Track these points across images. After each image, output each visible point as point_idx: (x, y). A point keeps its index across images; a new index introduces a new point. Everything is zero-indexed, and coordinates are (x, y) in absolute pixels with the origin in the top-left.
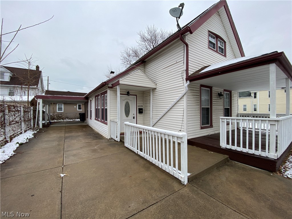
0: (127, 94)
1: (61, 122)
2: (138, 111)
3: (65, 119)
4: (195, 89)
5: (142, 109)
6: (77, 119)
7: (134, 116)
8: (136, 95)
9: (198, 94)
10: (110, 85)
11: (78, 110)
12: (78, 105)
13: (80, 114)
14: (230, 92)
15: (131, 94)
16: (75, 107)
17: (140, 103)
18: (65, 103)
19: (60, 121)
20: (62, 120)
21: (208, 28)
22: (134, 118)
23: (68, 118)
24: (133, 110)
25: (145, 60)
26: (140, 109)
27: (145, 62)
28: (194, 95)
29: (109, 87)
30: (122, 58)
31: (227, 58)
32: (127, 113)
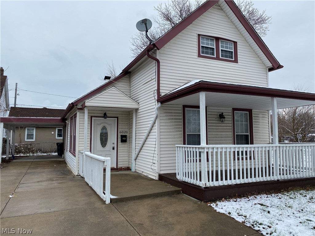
0: (103, 115)
1: (30, 156)
2: (119, 139)
3: (37, 152)
4: (173, 111)
5: (126, 136)
6: (55, 152)
7: (113, 145)
8: (117, 118)
9: (180, 117)
10: (79, 106)
11: (57, 138)
12: (58, 130)
13: (57, 144)
14: (250, 111)
15: (108, 115)
16: (53, 133)
17: (123, 129)
18: (38, 127)
19: (28, 155)
20: (31, 154)
21: (196, 32)
22: (113, 149)
23: (40, 150)
24: (112, 138)
25: (129, 71)
26: (122, 136)
27: (130, 72)
28: (172, 119)
29: (79, 109)
30: (134, 47)
31: (239, 64)
32: (104, 141)
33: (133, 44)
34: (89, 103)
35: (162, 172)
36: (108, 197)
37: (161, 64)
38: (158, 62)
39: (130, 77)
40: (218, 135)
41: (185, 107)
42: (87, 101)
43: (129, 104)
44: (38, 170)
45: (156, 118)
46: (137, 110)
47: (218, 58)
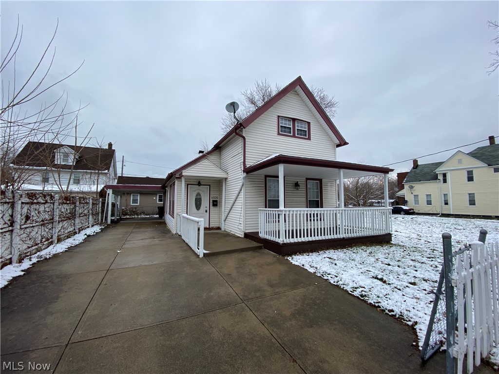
0: (197, 183)
1: (135, 218)
2: (211, 204)
3: (141, 214)
4: (257, 180)
5: (216, 201)
6: (156, 215)
7: (206, 209)
8: (210, 185)
9: (263, 185)
10: (177, 176)
11: (158, 202)
12: (159, 196)
13: (158, 207)
14: (321, 180)
15: (202, 183)
16: (154, 198)
17: (214, 195)
18: (141, 194)
19: (133, 217)
20: (136, 217)
21: (276, 114)
22: (206, 211)
23: (144, 213)
24: (205, 203)
25: (220, 146)
26: (213, 201)
27: (220, 147)
28: (256, 187)
29: (177, 178)
30: (224, 126)
31: (312, 141)
32: (198, 205)
33: (223, 124)
34: (185, 173)
35: (247, 231)
36: (201, 252)
37: (246, 140)
38: (244, 139)
39: (220, 151)
40: (293, 200)
41: (266, 176)
42: (184, 171)
43: (219, 174)
44: (141, 230)
45: (243, 185)
46: (226, 179)
47: (294, 136)
